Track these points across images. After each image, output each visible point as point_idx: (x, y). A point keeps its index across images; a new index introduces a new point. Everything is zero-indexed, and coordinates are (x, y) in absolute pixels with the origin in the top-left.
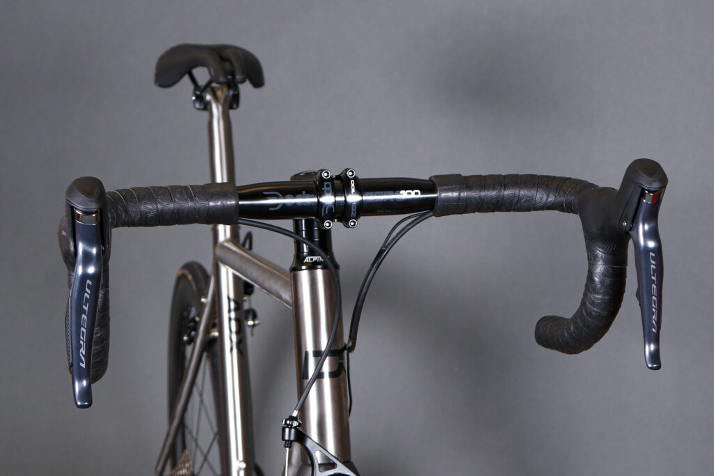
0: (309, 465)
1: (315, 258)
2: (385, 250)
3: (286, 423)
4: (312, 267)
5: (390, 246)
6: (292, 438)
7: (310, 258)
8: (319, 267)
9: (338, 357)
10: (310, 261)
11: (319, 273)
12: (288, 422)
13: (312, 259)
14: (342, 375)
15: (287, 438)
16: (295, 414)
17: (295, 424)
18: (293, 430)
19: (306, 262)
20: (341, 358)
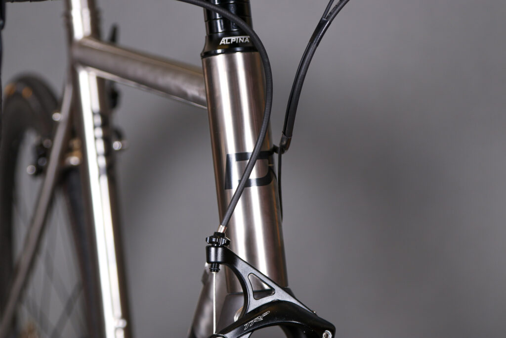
0: (240, 294)
1: (233, 39)
2: (326, 22)
3: (211, 242)
4: (229, 50)
5: (333, 16)
6: (219, 260)
7: (227, 38)
8: (238, 49)
9: (267, 161)
10: (227, 43)
11: (239, 57)
12: (214, 240)
13: (229, 40)
14: (272, 183)
15: (213, 259)
16: (222, 229)
17: (223, 241)
18: (220, 250)
19: (223, 44)
20: (271, 161)
